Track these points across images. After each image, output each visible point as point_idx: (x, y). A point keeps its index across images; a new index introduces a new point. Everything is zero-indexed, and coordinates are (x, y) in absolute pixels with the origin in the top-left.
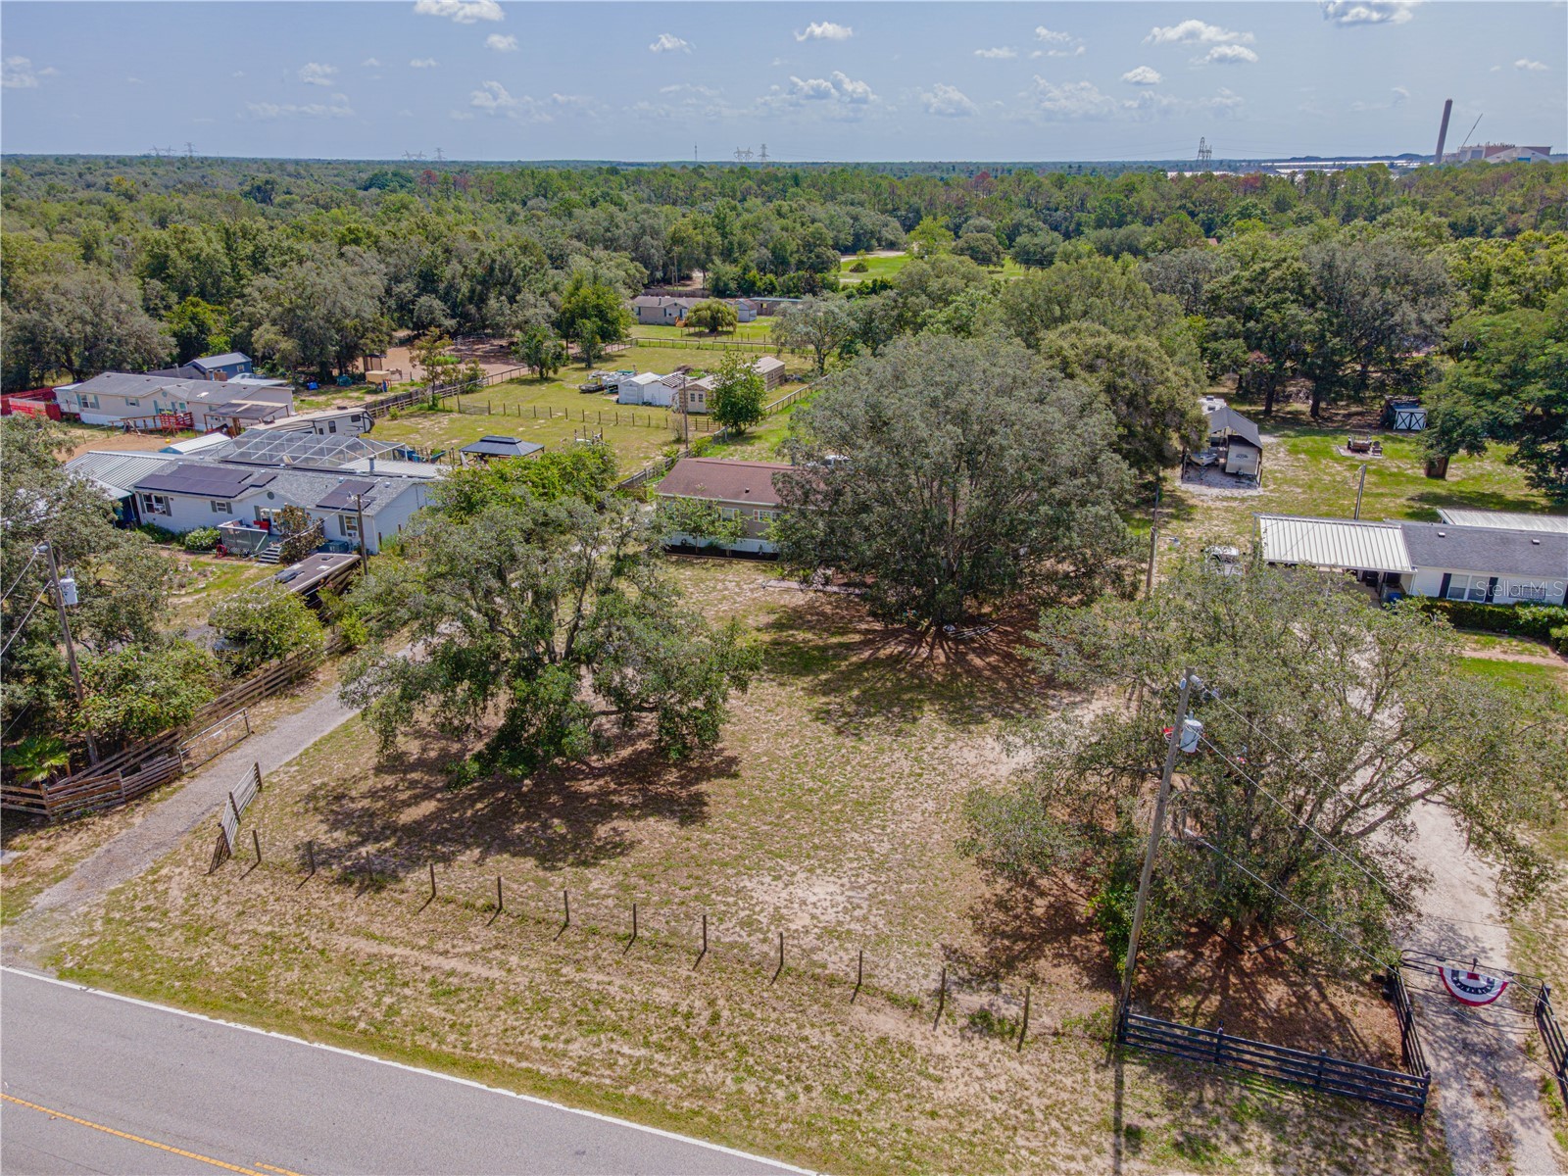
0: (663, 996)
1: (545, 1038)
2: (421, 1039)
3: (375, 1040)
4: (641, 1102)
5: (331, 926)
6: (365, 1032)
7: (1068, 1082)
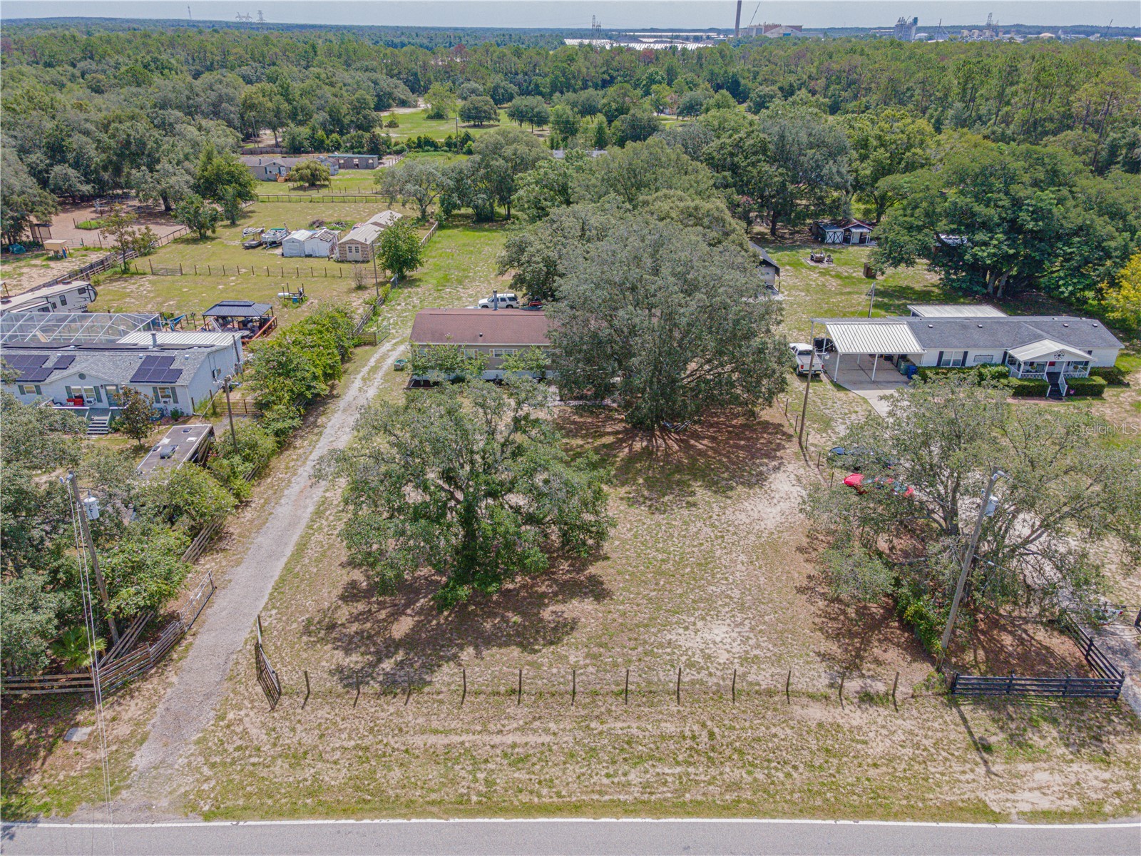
0: (670, 728)
1: (608, 776)
2: (524, 798)
3: (490, 807)
4: (699, 803)
5: (401, 730)
6: (480, 802)
7: (936, 725)
